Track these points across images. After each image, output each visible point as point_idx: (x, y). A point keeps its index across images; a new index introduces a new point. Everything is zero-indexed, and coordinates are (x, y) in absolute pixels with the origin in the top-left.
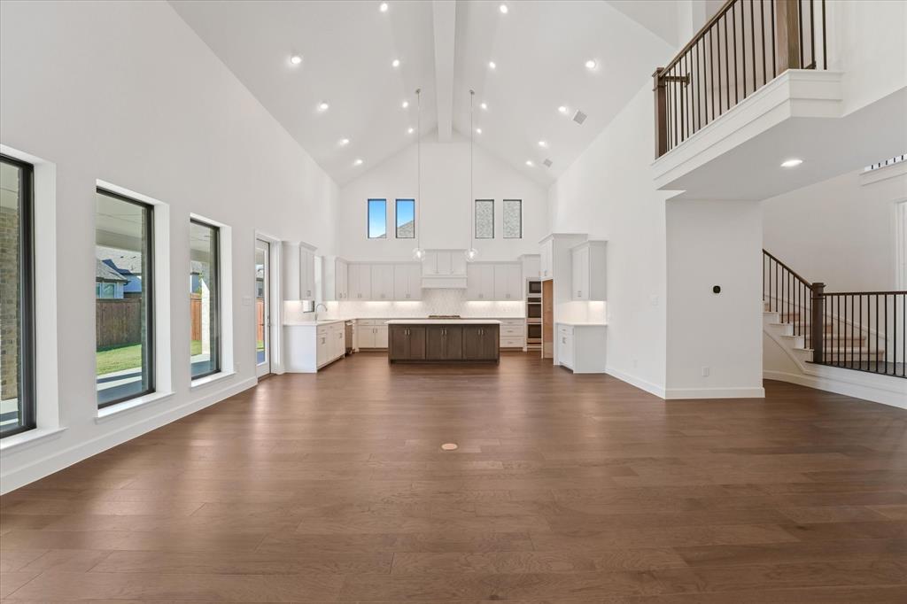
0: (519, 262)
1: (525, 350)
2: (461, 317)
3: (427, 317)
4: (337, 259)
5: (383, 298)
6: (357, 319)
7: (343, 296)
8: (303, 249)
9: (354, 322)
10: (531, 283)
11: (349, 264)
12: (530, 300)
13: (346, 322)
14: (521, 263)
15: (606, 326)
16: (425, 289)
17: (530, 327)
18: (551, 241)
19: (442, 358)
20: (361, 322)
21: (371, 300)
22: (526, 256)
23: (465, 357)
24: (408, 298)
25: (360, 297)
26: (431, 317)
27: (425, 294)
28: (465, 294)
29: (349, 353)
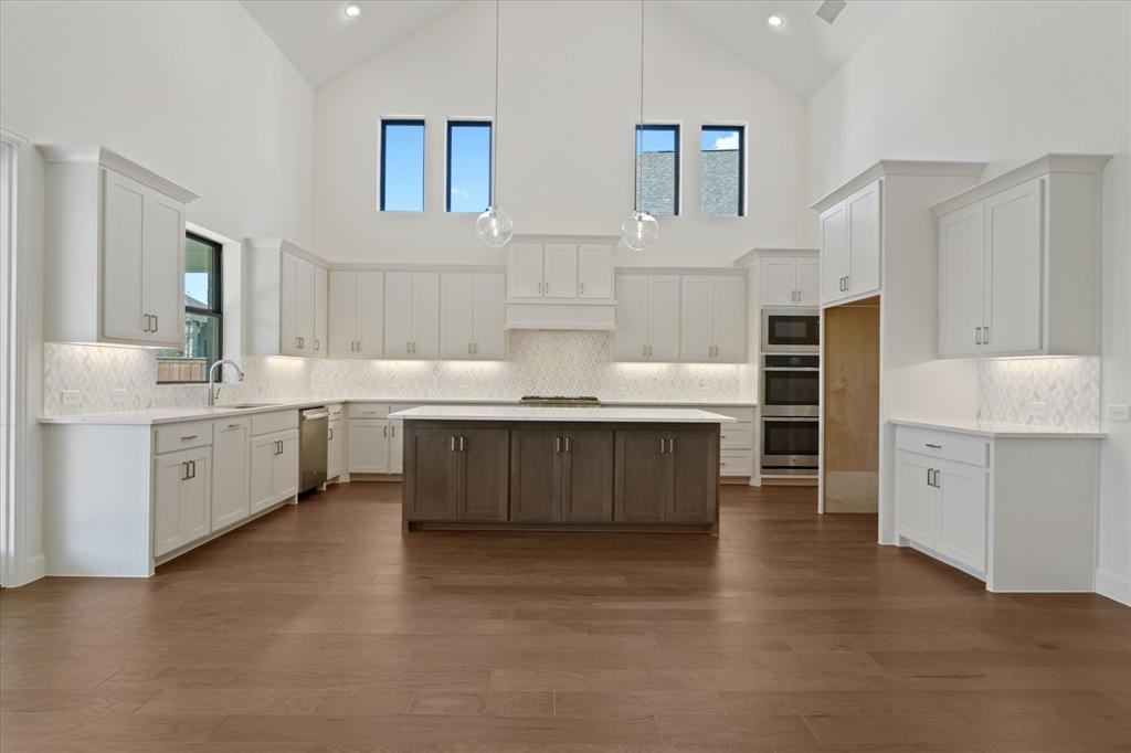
0: (741, 270)
1: (756, 482)
2: (602, 399)
3: (518, 398)
4: (286, 247)
5: (411, 352)
6: (345, 403)
7: (307, 343)
8: (113, 178)
9: (332, 410)
10: (773, 320)
11: (330, 269)
12: (770, 360)
13: (301, 410)
14: (746, 274)
15: (1099, 440)
16: (514, 331)
17: (769, 427)
18: (875, 186)
19: (557, 518)
20: (355, 411)
21: (384, 356)
22: (762, 252)
23: (619, 517)
24: (473, 354)
25: (356, 347)
26: (529, 401)
27: (514, 343)
28: (608, 344)
29: (313, 490)
